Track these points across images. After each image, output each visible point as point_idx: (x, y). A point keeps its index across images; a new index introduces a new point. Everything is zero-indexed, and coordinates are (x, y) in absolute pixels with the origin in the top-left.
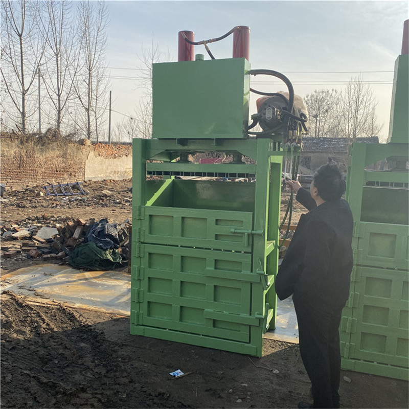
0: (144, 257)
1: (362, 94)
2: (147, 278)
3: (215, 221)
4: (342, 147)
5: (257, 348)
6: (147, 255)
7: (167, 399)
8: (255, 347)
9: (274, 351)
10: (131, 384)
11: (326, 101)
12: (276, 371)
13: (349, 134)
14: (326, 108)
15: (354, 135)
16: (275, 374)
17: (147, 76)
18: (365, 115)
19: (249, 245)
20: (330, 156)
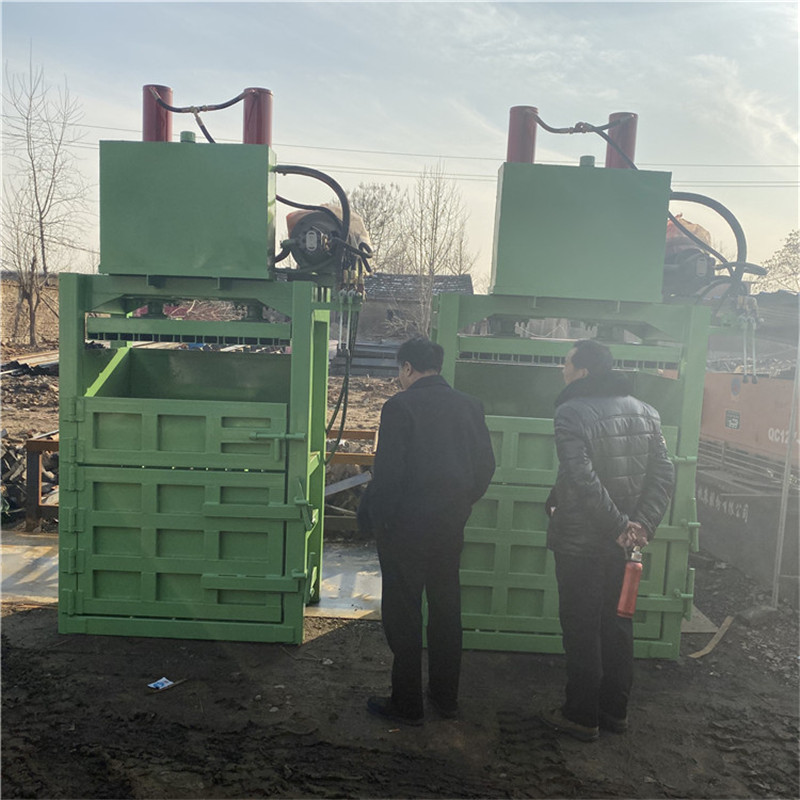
0: (83, 490)
1: (443, 198)
2: (92, 529)
3: (220, 419)
4: (410, 292)
5: (294, 630)
6: (90, 486)
7: (151, 723)
8: (292, 627)
9: (320, 633)
10: (81, 709)
11: (380, 205)
12: (328, 662)
13: (423, 270)
14: (380, 218)
15: (432, 272)
16: (326, 665)
17: (19, 133)
18: (448, 235)
19: (281, 457)
20: (390, 307)
